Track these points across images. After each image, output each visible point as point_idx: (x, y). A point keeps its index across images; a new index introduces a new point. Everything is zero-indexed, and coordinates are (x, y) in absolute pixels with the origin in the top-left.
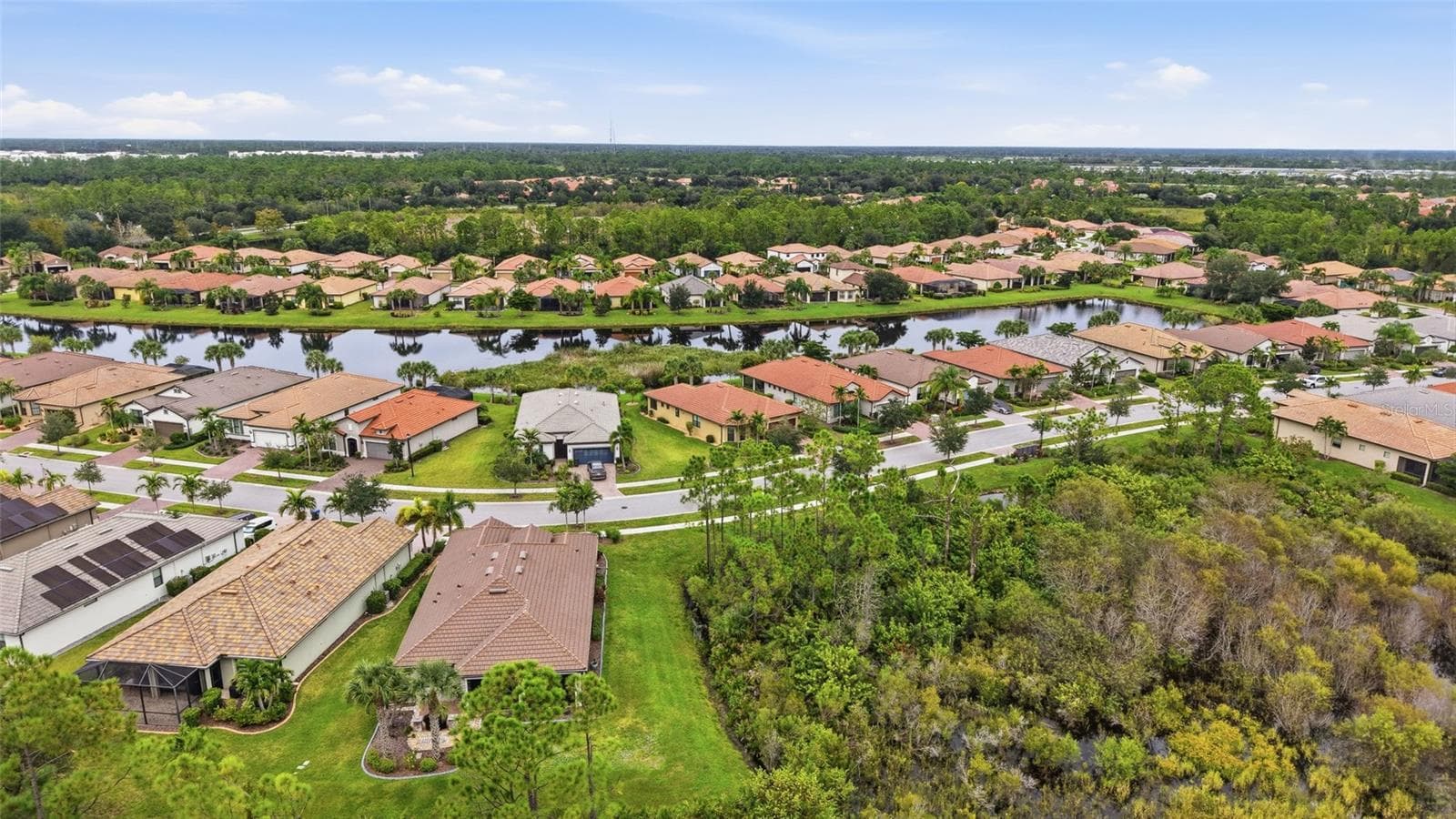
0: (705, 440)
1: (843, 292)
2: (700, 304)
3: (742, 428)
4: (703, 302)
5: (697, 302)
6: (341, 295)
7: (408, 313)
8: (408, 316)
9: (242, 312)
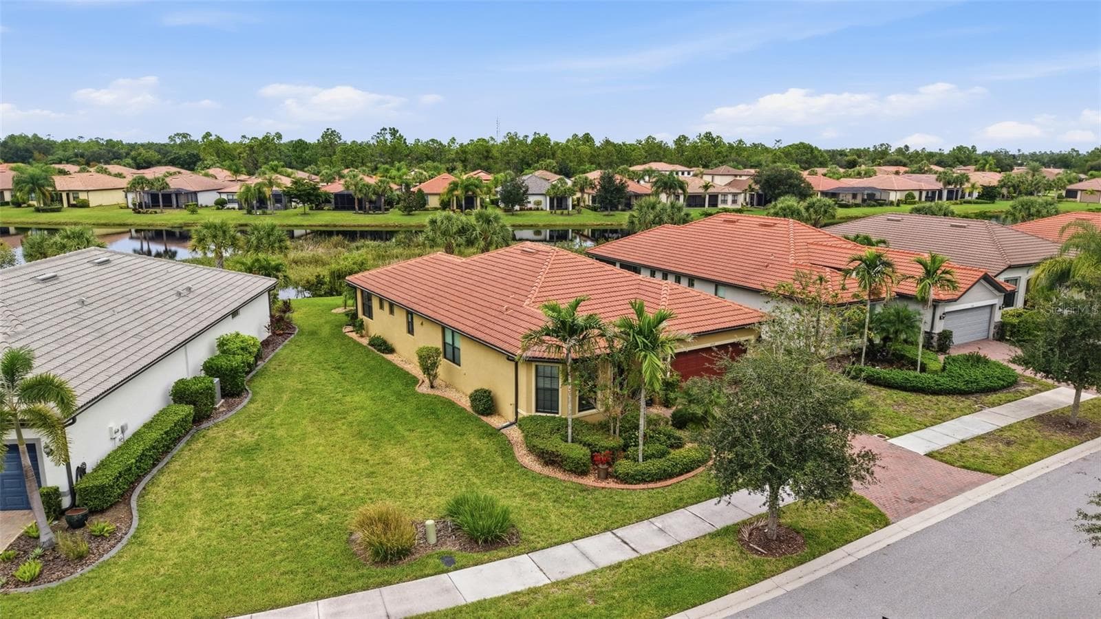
0: (465, 403)
1: (725, 195)
2: (543, 206)
3: (585, 369)
4: (546, 203)
5: (538, 203)
6: (88, 191)
7: (158, 211)
8: (156, 212)
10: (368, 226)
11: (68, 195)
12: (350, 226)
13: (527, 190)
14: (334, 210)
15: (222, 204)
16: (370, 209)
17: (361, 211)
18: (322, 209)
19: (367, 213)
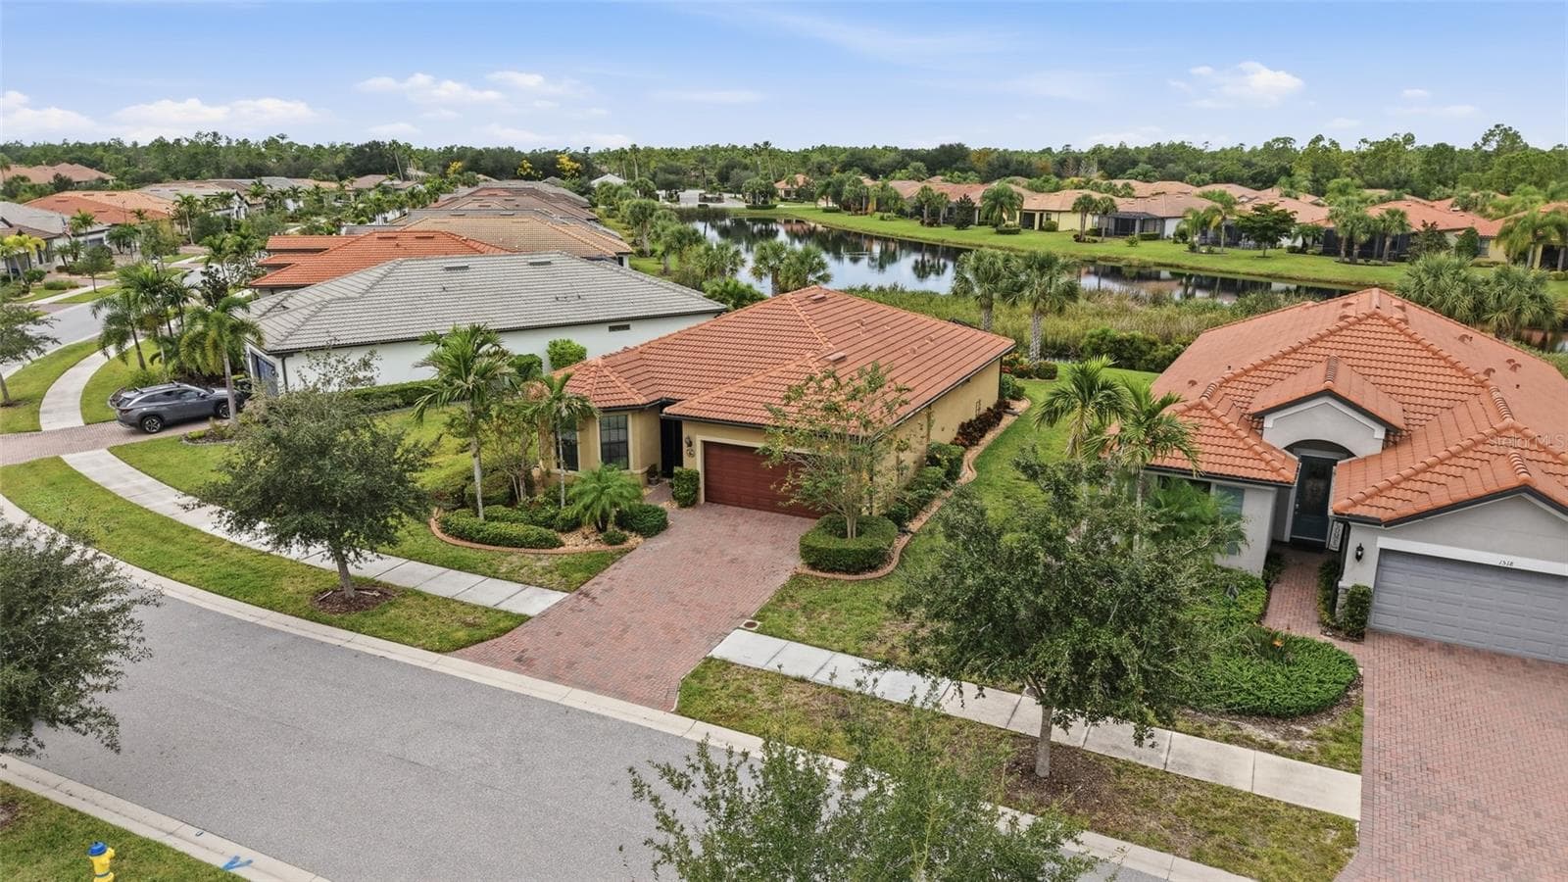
6: (1059, 212)
7: (1099, 239)
8: (1095, 242)
9: (939, 225)
11: (1041, 215)
14: (1320, 254)
15: (1182, 236)
16: (1361, 256)
17: (1347, 260)
18: (1305, 253)
19: (1353, 262)
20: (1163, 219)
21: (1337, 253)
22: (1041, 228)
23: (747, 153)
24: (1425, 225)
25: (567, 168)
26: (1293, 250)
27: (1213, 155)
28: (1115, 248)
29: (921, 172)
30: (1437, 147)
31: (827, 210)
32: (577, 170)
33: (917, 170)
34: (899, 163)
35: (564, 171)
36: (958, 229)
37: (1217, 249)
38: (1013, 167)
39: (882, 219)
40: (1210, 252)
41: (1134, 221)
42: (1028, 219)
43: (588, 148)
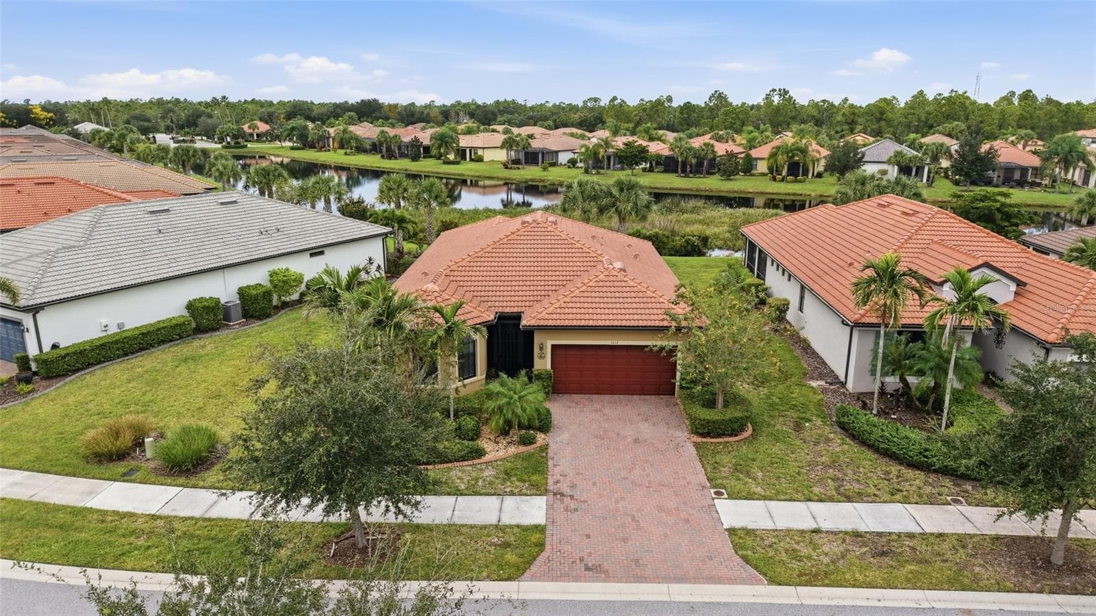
2: (889, 176)
4: (892, 173)
5: (883, 172)
6: (484, 148)
7: (521, 166)
8: (519, 168)
9: (396, 158)
10: (680, 189)
11: (470, 151)
12: (663, 189)
13: (863, 156)
14: (663, 172)
15: (573, 163)
16: (691, 172)
17: (683, 175)
18: (653, 171)
19: (687, 176)
20: (557, 152)
21: (676, 172)
22: (471, 160)
23: (207, 105)
24: (727, 152)
25: (42, 117)
26: (644, 170)
27: (532, 108)
28: (531, 173)
29: (354, 120)
30: (685, 104)
31: (292, 148)
32: (51, 119)
33: (351, 117)
34: (332, 112)
35: (40, 119)
36: (413, 161)
37: (602, 171)
38: (417, 116)
39: (346, 154)
40: (598, 173)
41: (538, 153)
42: (462, 153)
43: (28, 100)
